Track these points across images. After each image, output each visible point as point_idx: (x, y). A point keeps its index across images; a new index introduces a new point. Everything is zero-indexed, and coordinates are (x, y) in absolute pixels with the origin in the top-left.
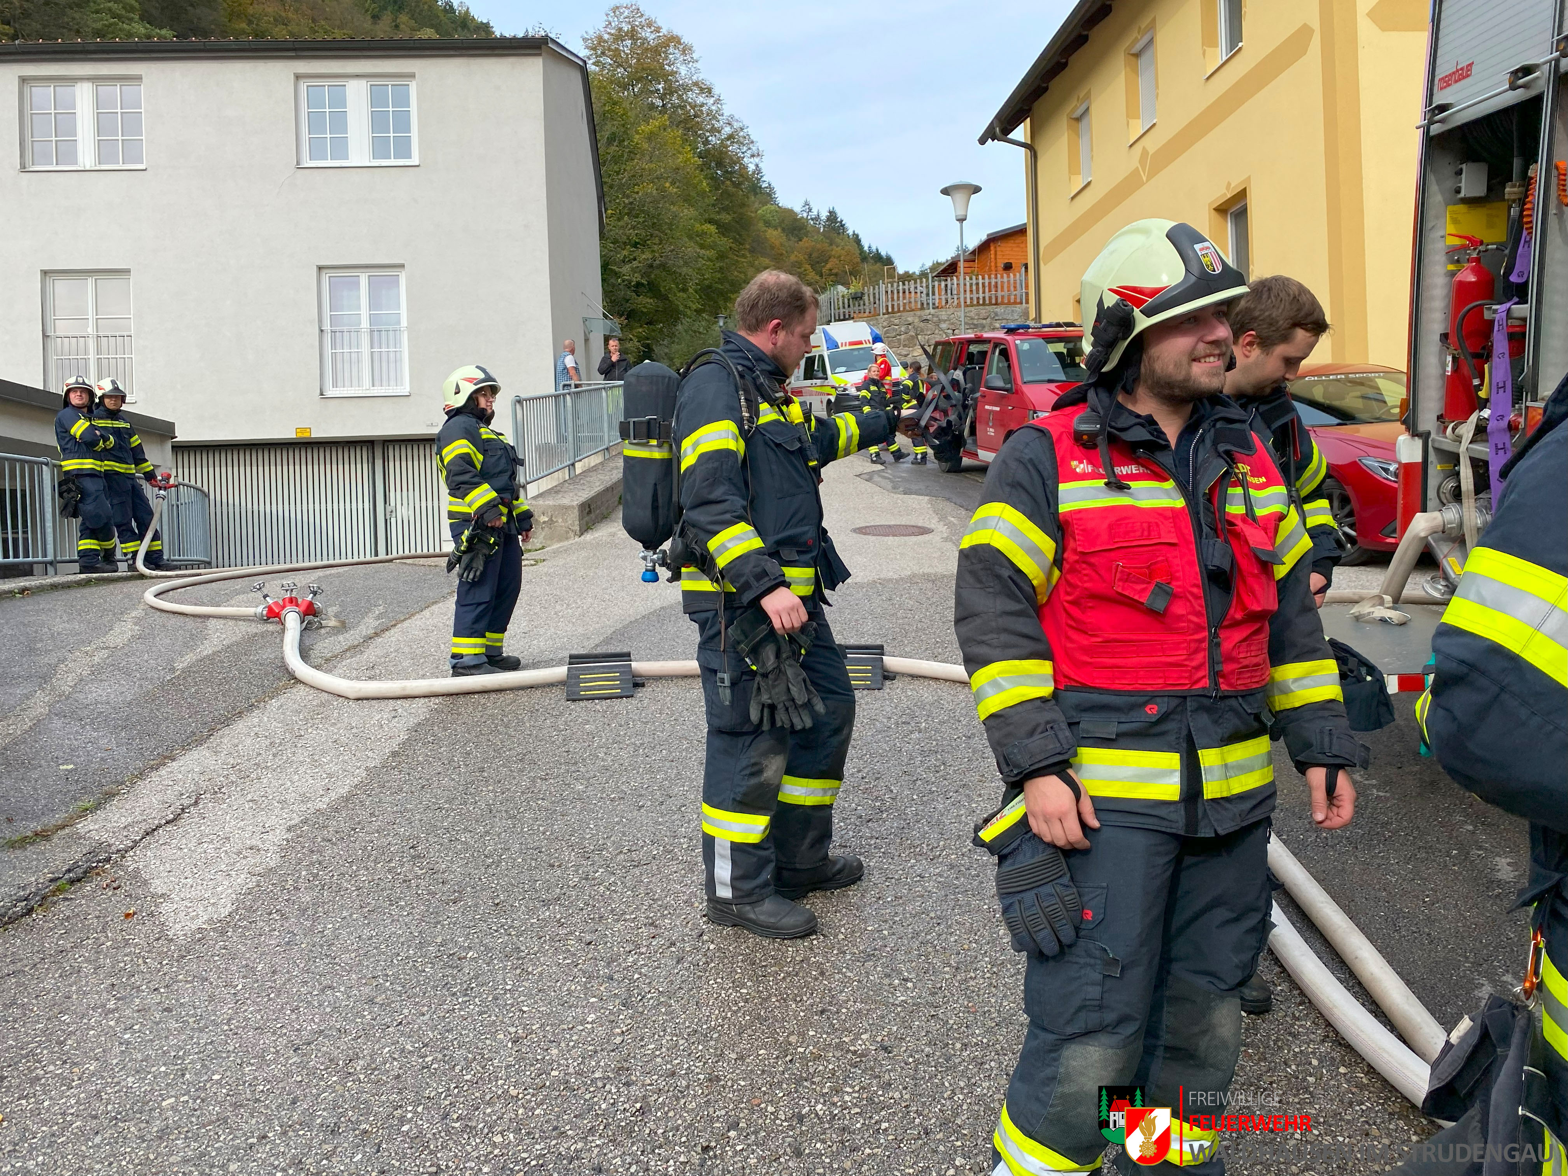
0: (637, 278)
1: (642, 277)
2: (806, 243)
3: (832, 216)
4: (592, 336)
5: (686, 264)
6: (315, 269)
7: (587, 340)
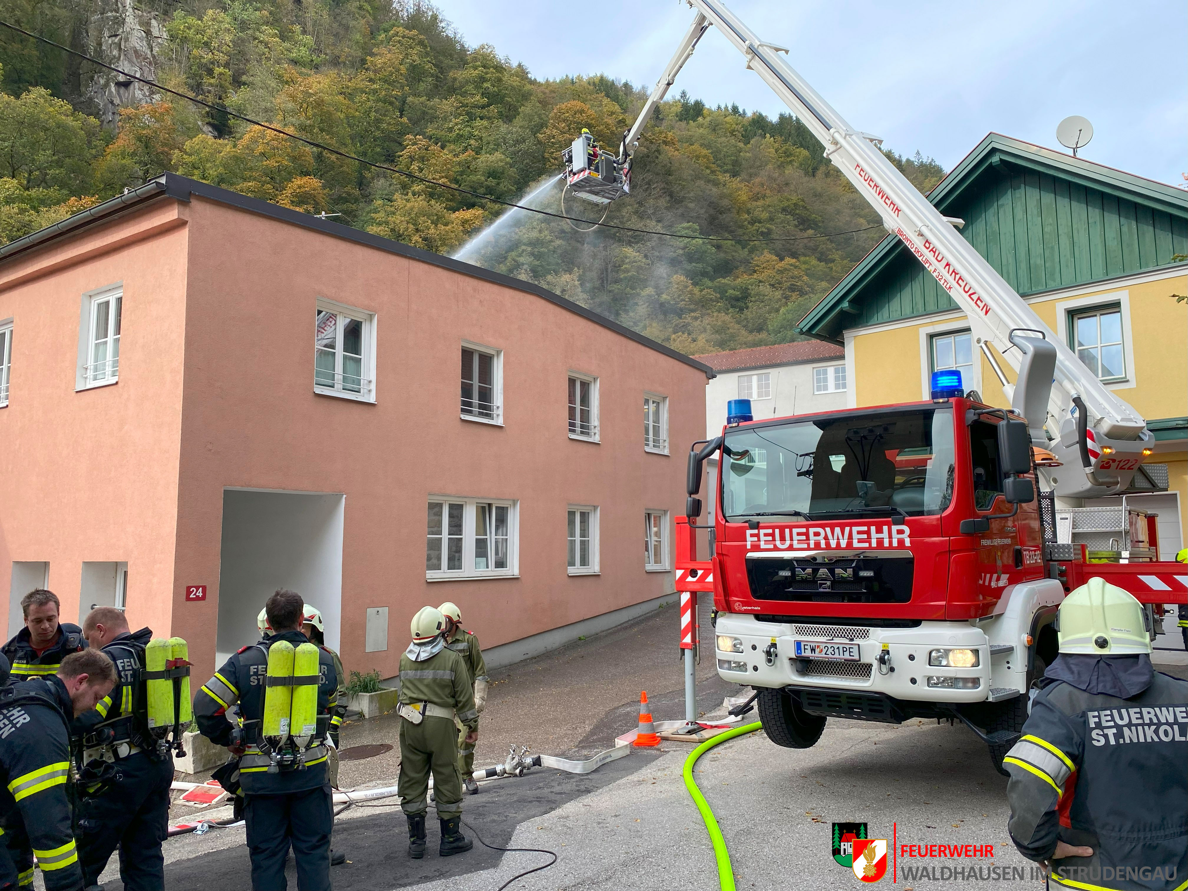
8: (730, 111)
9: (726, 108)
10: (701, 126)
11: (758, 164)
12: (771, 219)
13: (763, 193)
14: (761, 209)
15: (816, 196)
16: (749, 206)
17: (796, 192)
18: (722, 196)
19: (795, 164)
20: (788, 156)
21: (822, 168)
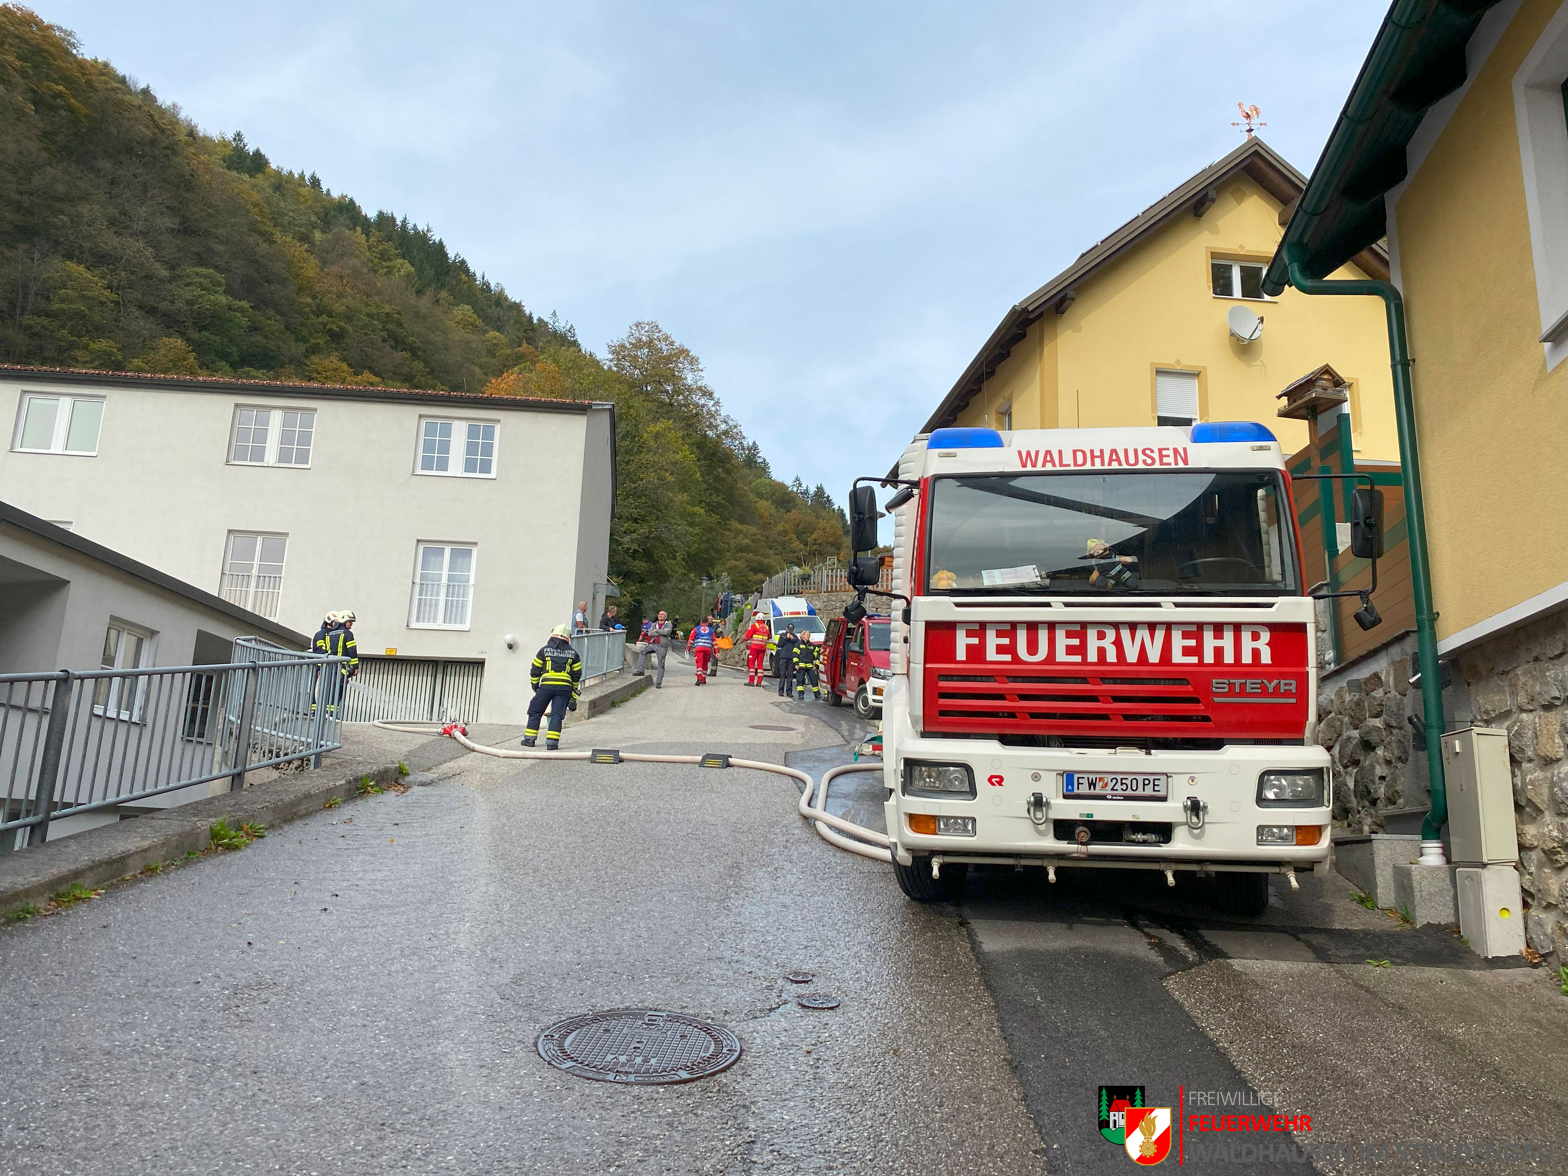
0: (635, 546)
1: (639, 546)
2: (793, 515)
3: (820, 491)
4: (598, 596)
5: (677, 537)
6: (415, 541)
7: (594, 598)
8: (308, 183)
9: (302, 176)
12: (348, 318)
14: (333, 297)
15: (417, 317)
16: (317, 287)
17: (391, 303)
18: (274, 259)
20: (385, 260)
21: (430, 292)
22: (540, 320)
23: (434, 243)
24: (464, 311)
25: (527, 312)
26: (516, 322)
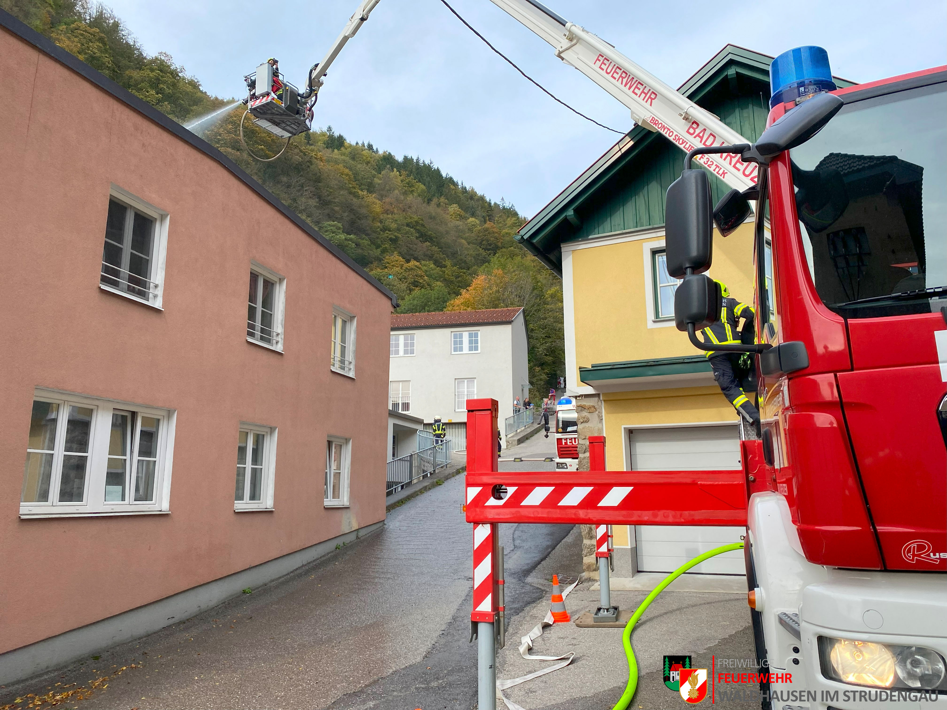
4: (524, 389)
6: (454, 379)
7: (523, 391)
8: (366, 147)
9: (363, 145)
10: (344, 154)
11: (387, 188)
12: (398, 230)
13: (392, 210)
14: (390, 220)
15: (431, 218)
16: (381, 217)
17: (417, 213)
18: (360, 206)
19: (415, 194)
20: (410, 187)
21: (435, 200)
22: (495, 204)
23: (435, 169)
24: (454, 208)
25: (488, 200)
26: (482, 208)
